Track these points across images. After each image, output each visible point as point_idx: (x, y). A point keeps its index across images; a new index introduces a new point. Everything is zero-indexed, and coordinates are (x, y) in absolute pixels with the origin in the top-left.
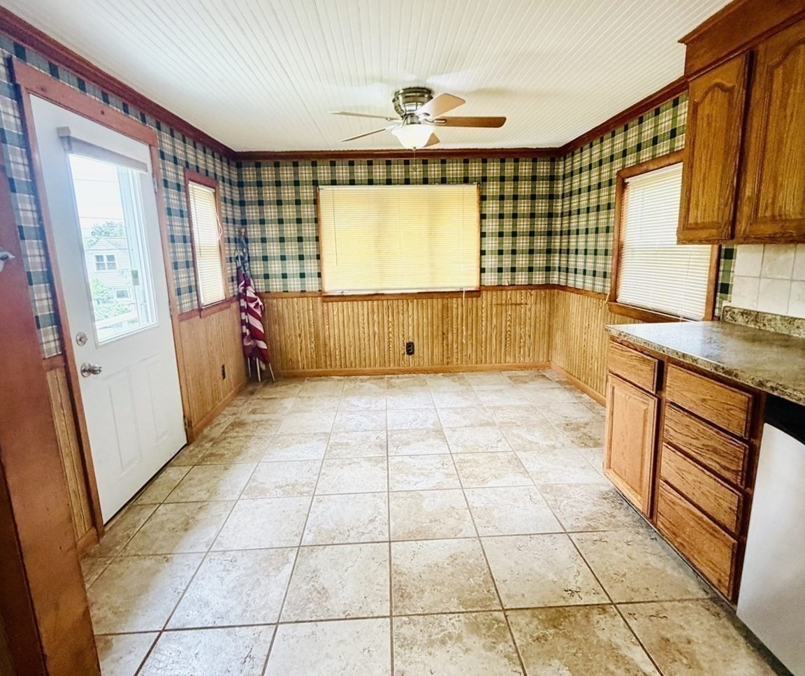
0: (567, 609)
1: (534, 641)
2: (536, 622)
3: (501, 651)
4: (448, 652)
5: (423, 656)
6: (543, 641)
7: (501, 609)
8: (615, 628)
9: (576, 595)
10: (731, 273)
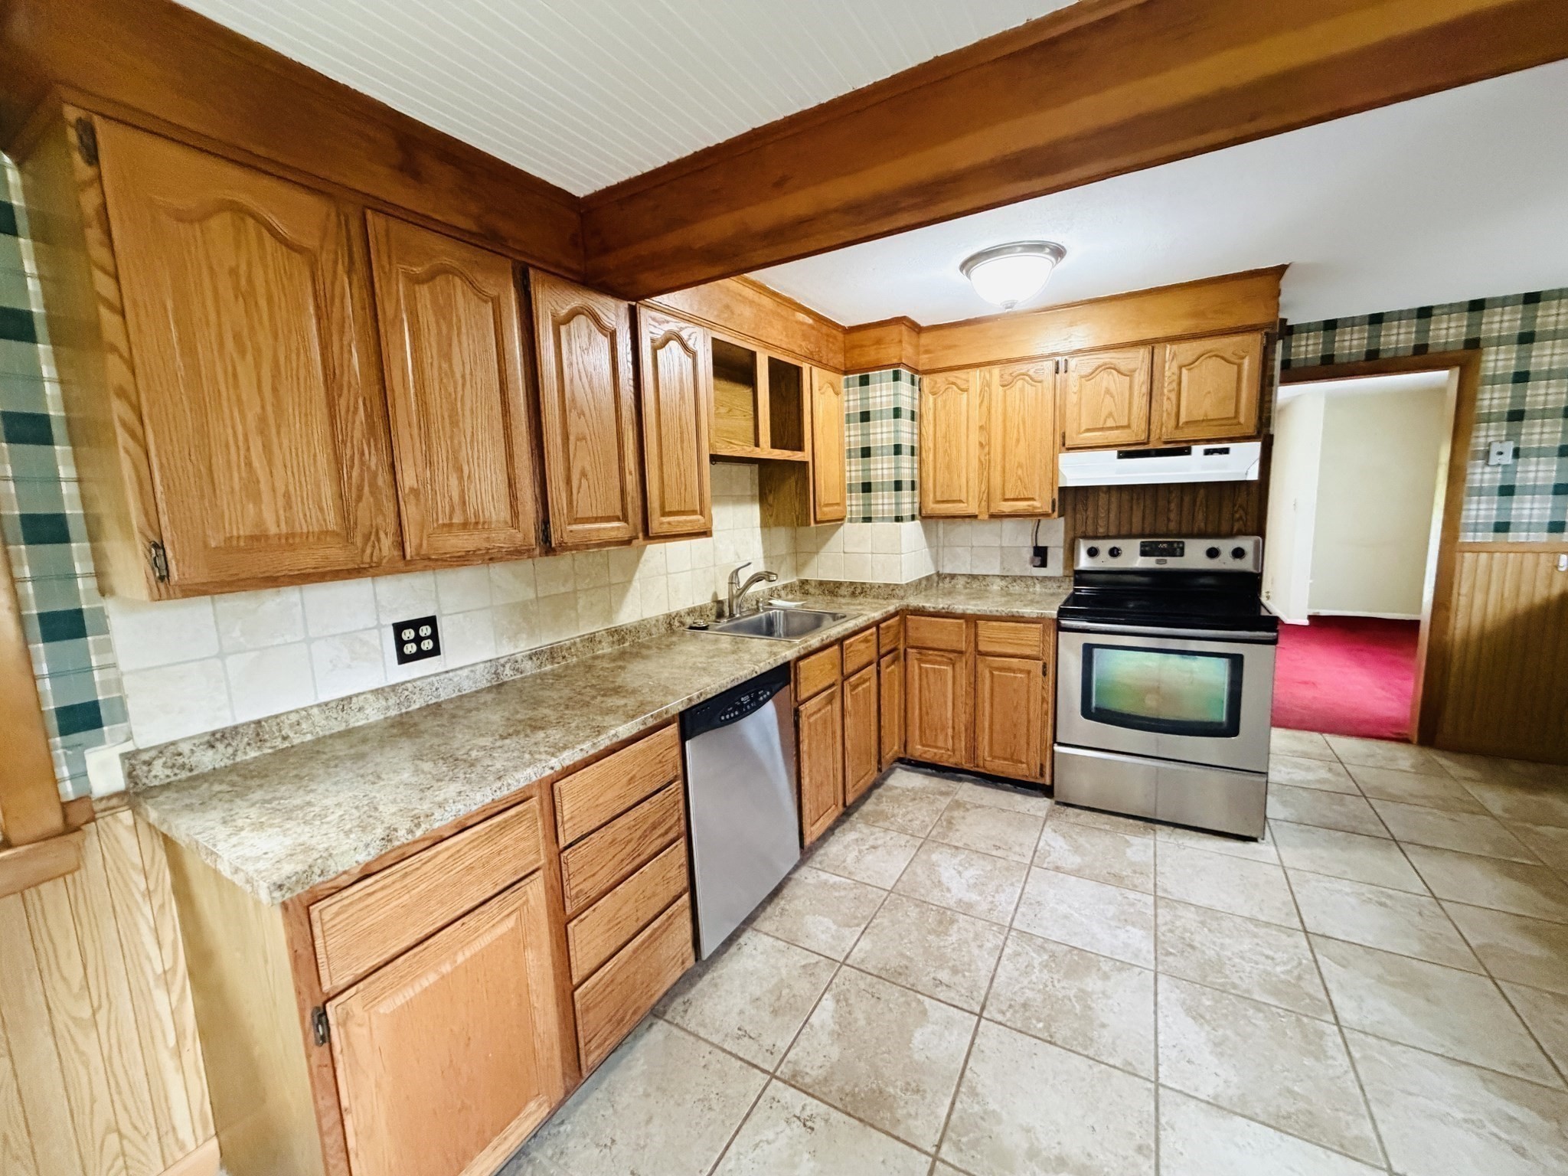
0: (840, 1106)
1: (925, 1091)
2: (900, 1113)
3: (978, 1103)
4: (1059, 1143)
5: (1101, 1157)
6: (914, 1085)
7: (938, 1163)
8: (810, 1050)
9: (805, 1115)
10: (96, 673)
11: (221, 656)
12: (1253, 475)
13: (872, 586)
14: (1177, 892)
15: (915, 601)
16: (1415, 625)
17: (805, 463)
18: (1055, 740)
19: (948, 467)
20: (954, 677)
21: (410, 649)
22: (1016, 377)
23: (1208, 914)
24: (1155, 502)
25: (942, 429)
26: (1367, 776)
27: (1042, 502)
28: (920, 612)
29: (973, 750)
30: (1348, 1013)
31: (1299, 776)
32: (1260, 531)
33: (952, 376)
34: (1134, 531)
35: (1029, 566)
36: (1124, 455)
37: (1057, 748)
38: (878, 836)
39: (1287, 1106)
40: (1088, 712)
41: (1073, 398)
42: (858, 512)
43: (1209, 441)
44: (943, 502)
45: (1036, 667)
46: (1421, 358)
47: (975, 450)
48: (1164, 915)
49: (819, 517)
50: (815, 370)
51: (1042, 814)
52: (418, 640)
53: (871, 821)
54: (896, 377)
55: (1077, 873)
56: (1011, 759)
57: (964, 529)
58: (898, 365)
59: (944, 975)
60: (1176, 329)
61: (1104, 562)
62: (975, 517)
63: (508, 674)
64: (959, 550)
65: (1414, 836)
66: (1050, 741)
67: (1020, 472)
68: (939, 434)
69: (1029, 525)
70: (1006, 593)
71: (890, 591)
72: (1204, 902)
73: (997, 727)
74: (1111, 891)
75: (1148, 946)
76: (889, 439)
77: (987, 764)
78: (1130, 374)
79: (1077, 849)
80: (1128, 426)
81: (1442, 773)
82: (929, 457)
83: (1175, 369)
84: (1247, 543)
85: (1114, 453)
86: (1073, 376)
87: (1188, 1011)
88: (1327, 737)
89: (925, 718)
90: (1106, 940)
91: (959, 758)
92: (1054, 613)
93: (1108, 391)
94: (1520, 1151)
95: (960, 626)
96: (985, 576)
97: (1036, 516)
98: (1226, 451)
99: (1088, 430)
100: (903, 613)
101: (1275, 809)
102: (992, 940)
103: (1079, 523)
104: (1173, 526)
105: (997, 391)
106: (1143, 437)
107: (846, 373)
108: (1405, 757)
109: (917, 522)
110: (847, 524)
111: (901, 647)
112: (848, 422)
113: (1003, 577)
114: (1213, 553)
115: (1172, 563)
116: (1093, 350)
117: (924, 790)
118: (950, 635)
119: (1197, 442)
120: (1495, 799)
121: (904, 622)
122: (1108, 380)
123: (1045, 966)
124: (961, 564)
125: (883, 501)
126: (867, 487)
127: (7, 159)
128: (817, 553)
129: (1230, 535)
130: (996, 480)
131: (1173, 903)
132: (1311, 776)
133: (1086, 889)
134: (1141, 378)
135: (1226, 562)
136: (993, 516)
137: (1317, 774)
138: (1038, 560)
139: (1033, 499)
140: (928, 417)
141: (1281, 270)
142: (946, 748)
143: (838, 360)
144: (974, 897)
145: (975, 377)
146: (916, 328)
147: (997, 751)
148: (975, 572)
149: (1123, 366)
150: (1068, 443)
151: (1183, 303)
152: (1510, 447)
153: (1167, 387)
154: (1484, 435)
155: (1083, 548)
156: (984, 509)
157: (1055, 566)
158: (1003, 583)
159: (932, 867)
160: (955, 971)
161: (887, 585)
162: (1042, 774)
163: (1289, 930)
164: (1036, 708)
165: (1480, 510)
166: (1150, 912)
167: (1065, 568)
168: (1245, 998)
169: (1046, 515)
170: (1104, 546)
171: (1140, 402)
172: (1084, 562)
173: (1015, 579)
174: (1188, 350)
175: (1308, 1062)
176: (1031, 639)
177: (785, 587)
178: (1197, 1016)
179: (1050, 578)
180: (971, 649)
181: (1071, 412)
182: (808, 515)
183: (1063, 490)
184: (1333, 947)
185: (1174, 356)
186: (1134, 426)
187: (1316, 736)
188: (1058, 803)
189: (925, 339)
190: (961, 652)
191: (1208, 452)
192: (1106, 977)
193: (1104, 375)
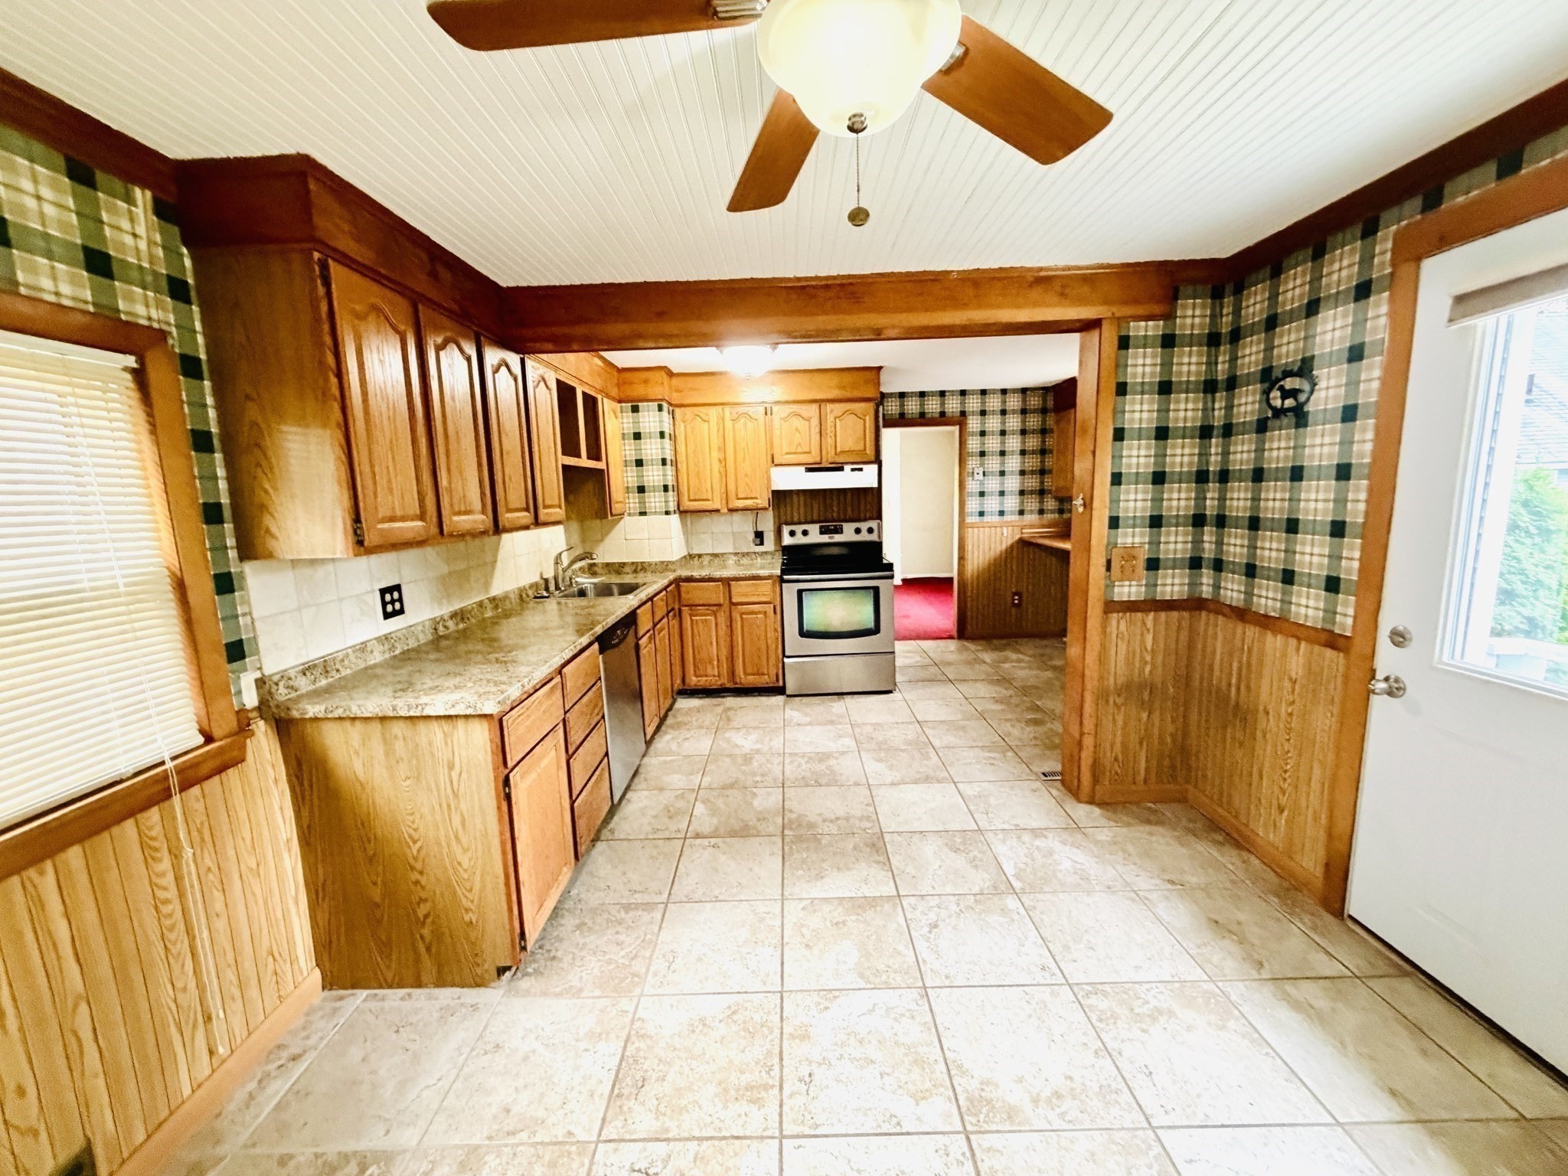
0: (730, 836)
1: (767, 819)
2: (759, 828)
3: (795, 814)
5: (852, 812)
6: (761, 818)
8: (700, 824)
9: (713, 845)
10: (240, 618)
11: (299, 609)
12: (875, 485)
13: (650, 564)
14: (860, 721)
15: (685, 573)
16: (950, 580)
17: (603, 470)
18: (784, 656)
19: (698, 474)
20: (716, 624)
21: (389, 608)
22: (740, 416)
23: (877, 726)
24: (825, 501)
25: (691, 447)
26: (936, 657)
27: (763, 500)
28: (690, 579)
29: (732, 673)
30: (937, 743)
31: (907, 662)
32: (879, 517)
33: (696, 410)
34: (815, 518)
35: (752, 545)
36: (809, 470)
37: (786, 660)
38: (684, 733)
39: (918, 776)
40: (804, 633)
41: (777, 433)
42: (635, 508)
43: (853, 463)
44: (695, 500)
45: (769, 608)
46: (942, 419)
47: (716, 466)
48: (857, 730)
49: (614, 512)
50: (605, 400)
51: (782, 703)
52: (393, 602)
53: (678, 726)
54: (660, 408)
55: (810, 724)
56: (758, 674)
57: (706, 520)
58: (662, 400)
59: (758, 778)
60: (830, 396)
61: (800, 540)
62: (718, 511)
63: (441, 630)
64: (703, 536)
65: (958, 677)
66: (781, 656)
67: (747, 480)
68: (689, 452)
69: (750, 516)
70: (738, 564)
71: (665, 566)
72: (874, 721)
73: (747, 653)
74: (830, 727)
75: (853, 744)
76: (657, 454)
77: (743, 681)
78: (808, 420)
79: (806, 715)
80: (809, 453)
81: (967, 649)
82: (682, 467)
83: (832, 419)
84: (873, 524)
85: (803, 468)
86: (776, 418)
87: (876, 760)
88: (918, 642)
89: (697, 657)
90: (833, 746)
91: (724, 681)
92: (778, 572)
93: (797, 430)
94: (992, 764)
95: (719, 586)
96: (723, 554)
97: (756, 510)
98: (861, 470)
99: (788, 453)
100: (677, 582)
101: (899, 678)
102: (777, 760)
103: (782, 514)
104: (835, 515)
105: (729, 424)
106: (818, 459)
107: (620, 401)
108: (952, 645)
109: (677, 515)
110: (626, 518)
111: (677, 607)
112: (623, 439)
113: (736, 554)
114: (858, 531)
115: (837, 538)
116: (787, 402)
117: (702, 706)
118: (713, 594)
119: (847, 463)
120: (988, 657)
121: (678, 587)
122: (797, 423)
123: (806, 763)
124: (705, 546)
125: (655, 500)
126: (641, 490)
127: (185, 251)
128: (602, 540)
129: (865, 520)
130: (732, 487)
131: (858, 726)
132: (913, 661)
133: (818, 729)
134: (815, 422)
135: (864, 537)
136: (731, 510)
137: (917, 659)
138: (758, 541)
139: (756, 498)
140: (681, 439)
141: (880, 368)
142: (713, 676)
143: (614, 392)
144: (758, 746)
145: (713, 413)
146: (671, 374)
147: (749, 670)
148: (716, 552)
149: (805, 414)
150: (776, 462)
151: (835, 379)
152: (981, 471)
153: (829, 429)
154: (973, 463)
155: (786, 530)
156: (724, 505)
157: (769, 544)
158: (736, 558)
159: (728, 741)
160: (763, 775)
161: (662, 562)
162: (777, 680)
163: (910, 723)
164: (771, 634)
165: (973, 505)
166: (851, 731)
167: (776, 544)
168: (898, 750)
169: (765, 509)
170: (799, 529)
171: (816, 437)
172: (787, 540)
173: (744, 555)
174: (839, 408)
175: (925, 762)
176: (766, 590)
177: (580, 568)
178: (880, 760)
179: (766, 553)
180: (727, 602)
181: (776, 441)
182: (605, 508)
183: (774, 492)
184: (930, 725)
185: (832, 411)
186: (813, 452)
187: (912, 642)
188: (789, 696)
189: (675, 381)
190: (719, 605)
191: (853, 470)
192: (837, 758)
193: (794, 418)
